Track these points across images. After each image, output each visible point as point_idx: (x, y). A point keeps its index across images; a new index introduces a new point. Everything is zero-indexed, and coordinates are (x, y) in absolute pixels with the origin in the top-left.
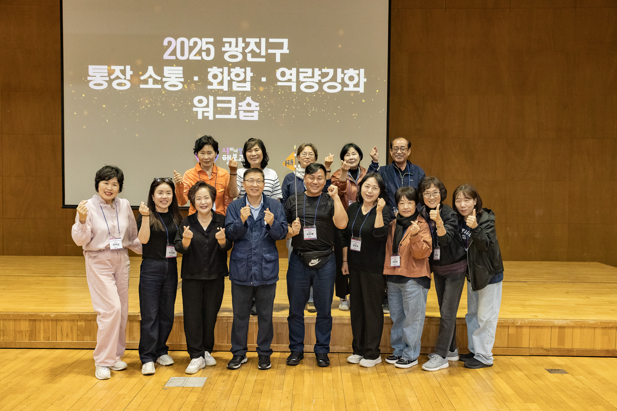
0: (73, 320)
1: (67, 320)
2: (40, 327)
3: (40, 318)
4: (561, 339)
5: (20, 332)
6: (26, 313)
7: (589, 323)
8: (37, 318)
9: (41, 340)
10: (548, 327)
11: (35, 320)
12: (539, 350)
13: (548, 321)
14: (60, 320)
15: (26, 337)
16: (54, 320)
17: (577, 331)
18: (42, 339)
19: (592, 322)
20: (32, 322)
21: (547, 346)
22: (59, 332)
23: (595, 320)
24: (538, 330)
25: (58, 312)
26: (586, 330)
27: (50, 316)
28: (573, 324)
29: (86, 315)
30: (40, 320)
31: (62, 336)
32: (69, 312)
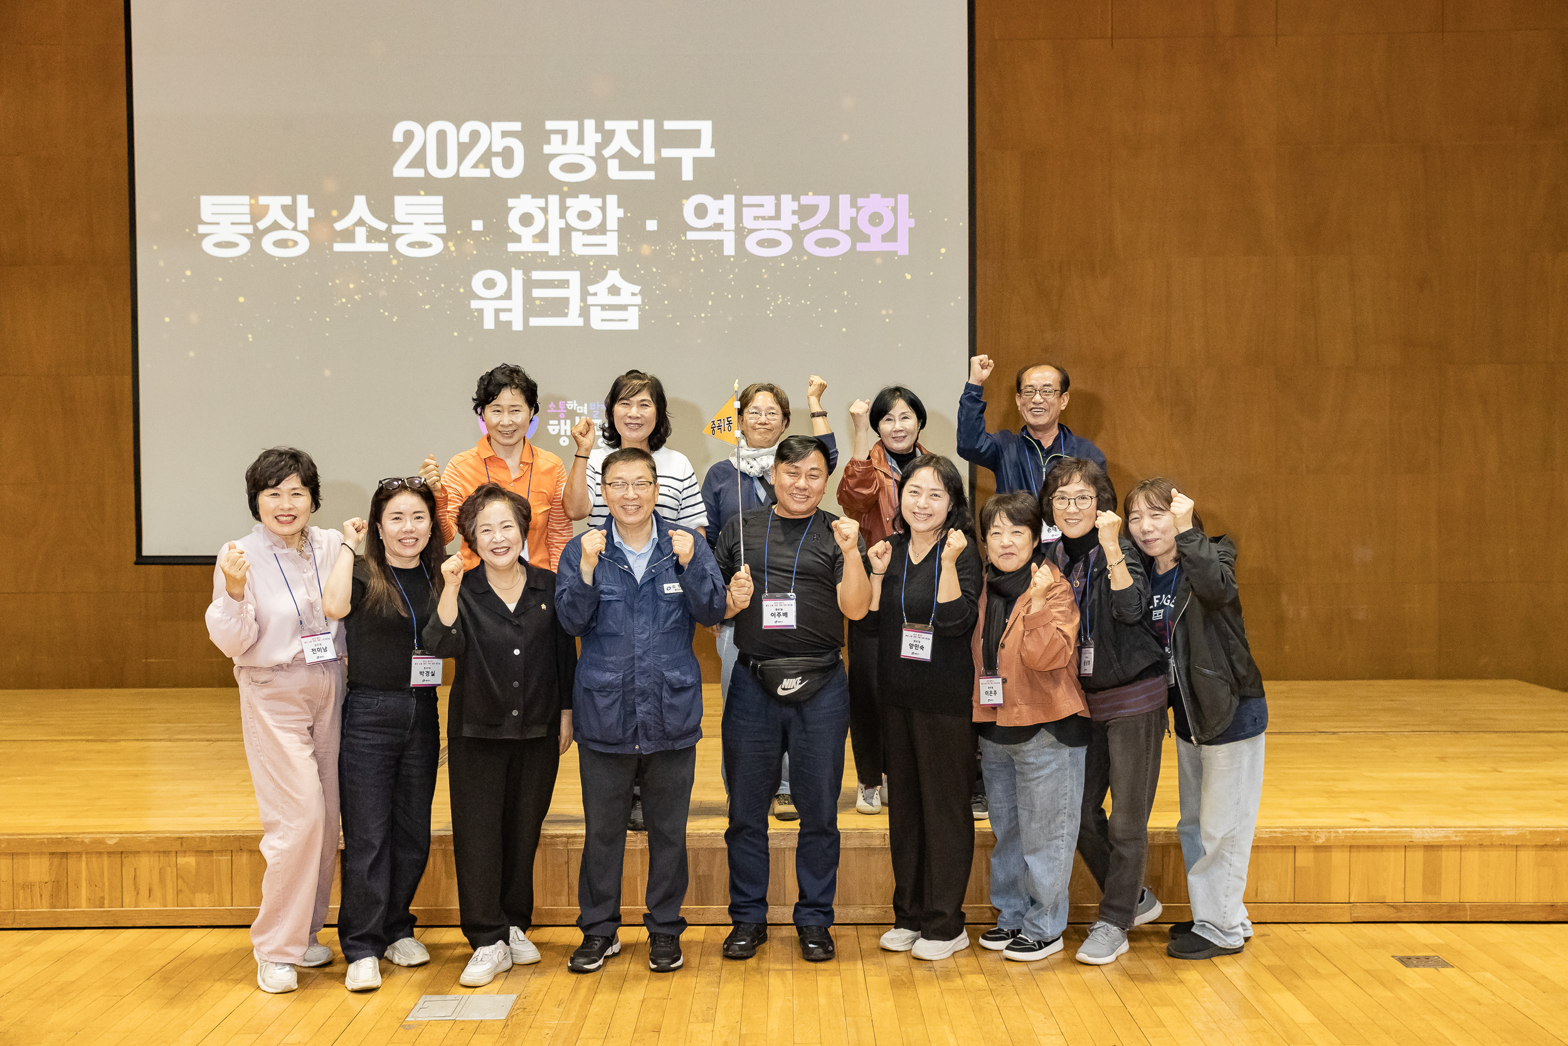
0: (166, 853)
1: (149, 852)
2: (79, 873)
3: (79, 849)
4: (1432, 878)
5: (28, 886)
6: (42, 837)
7: (1503, 834)
8: (70, 850)
9: (82, 905)
10: (1396, 847)
11: (65, 855)
12: (1374, 907)
13: (1397, 832)
14: (131, 853)
15: (41, 899)
16: (113, 853)
17: (1472, 857)
18: (84, 902)
19: (1510, 833)
20: (56, 861)
21: (1395, 896)
22: (128, 883)
23: (1518, 827)
24: (1371, 855)
25: (127, 833)
26: (1494, 854)
27: (105, 843)
28: (1462, 839)
29: (200, 838)
30: (79, 854)
31: (138, 893)
32: (155, 832)
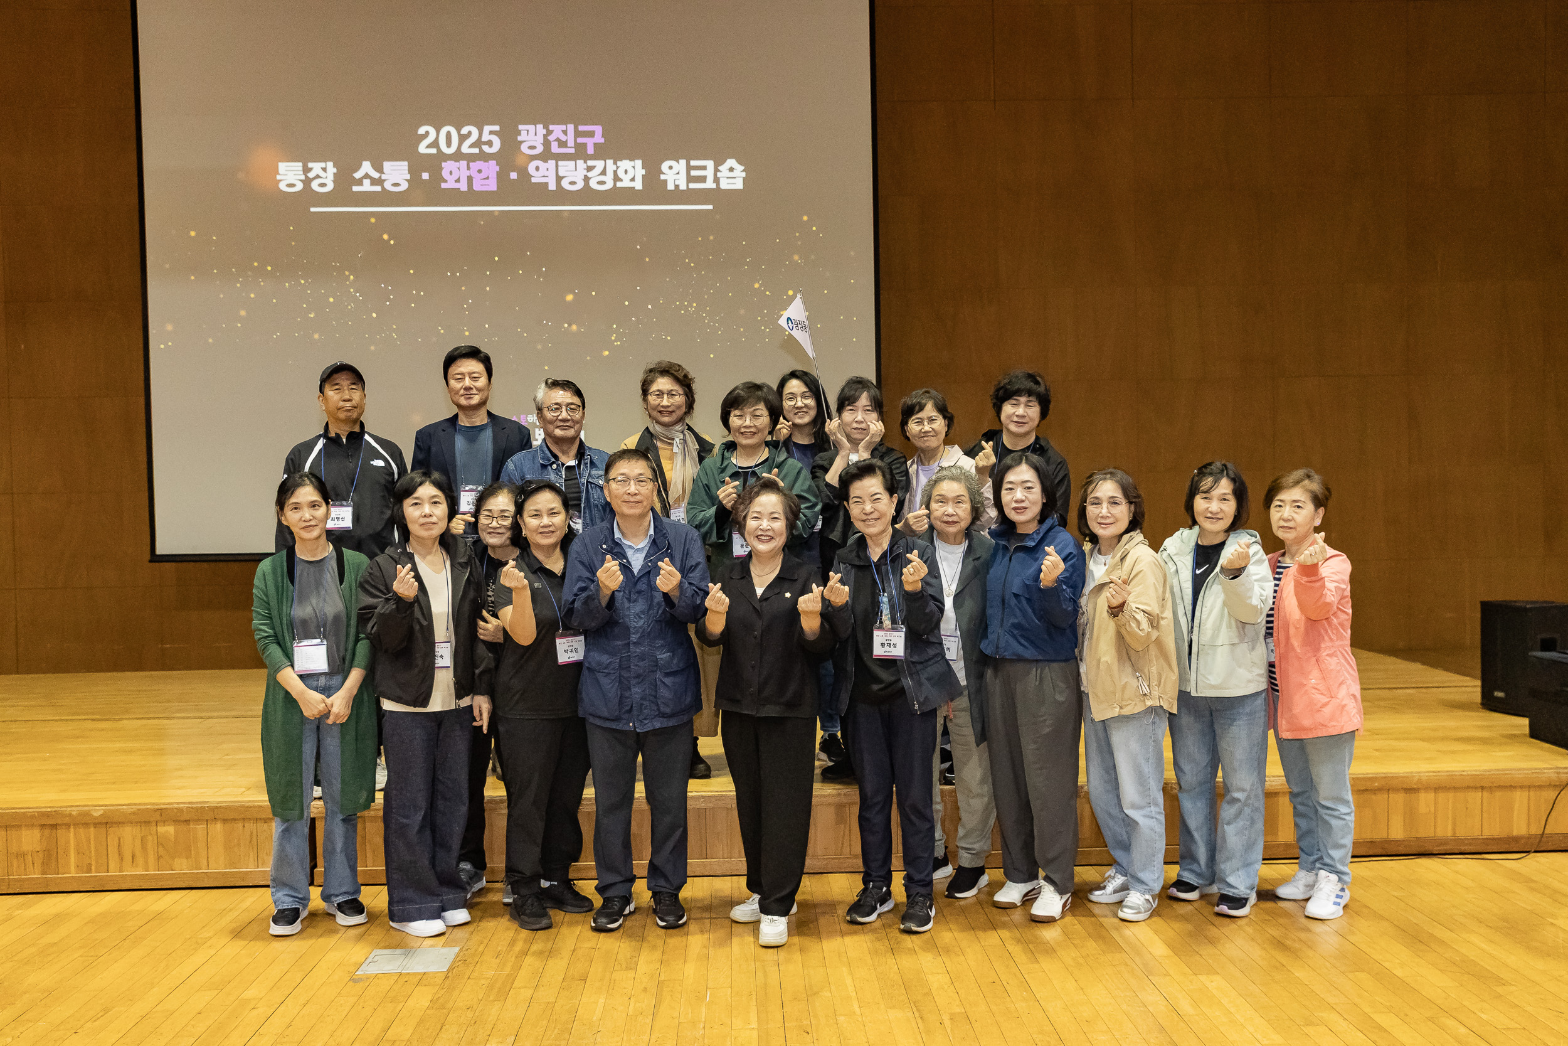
0: (147, 823)
1: (131, 822)
2: (68, 843)
3: (66, 821)
5: (21, 855)
6: (33, 810)
8: (59, 822)
9: (71, 871)
11: (54, 826)
14: (116, 823)
15: (33, 867)
16: (100, 823)
18: (73, 869)
20: (47, 831)
22: (113, 850)
25: (111, 805)
27: (91, 815)
29: (178, 809)
30: (68, 826)
31: (122, 860)
32: (135, 804)
